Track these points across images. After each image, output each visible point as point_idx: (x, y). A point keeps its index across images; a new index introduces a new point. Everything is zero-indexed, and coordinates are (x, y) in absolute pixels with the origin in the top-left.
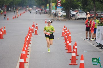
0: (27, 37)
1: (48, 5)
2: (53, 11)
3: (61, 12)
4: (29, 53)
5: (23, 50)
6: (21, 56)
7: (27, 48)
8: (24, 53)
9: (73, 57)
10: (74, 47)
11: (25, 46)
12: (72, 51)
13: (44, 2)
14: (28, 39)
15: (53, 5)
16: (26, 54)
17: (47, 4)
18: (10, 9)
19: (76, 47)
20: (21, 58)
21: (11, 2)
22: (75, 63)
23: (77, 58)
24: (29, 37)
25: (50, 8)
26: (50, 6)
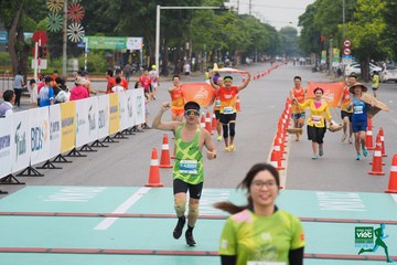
0: (283, 117)
1: (324, 53)
2: (335, 64)
3: (351, 67)
4: (286, 149)
5: (276, 143)
6: (273, 155)
7: (283, 139)
8: (278, 148)
9: (375, 158)
10: (378, 139)
11: (279, 135)
12: (374, 147)
13: (316, 46)
14: (284, 121)
15: (336, 52)
16: (282, 152)
17: (322, 49)
18: (248, 60)
19: (382, 139)
20: (272, 159)
21: (251, 46)
22: (381, 170)
23: (384, 161)
24: (286, 117)
25: (328, 60)
26: (328, 54)
